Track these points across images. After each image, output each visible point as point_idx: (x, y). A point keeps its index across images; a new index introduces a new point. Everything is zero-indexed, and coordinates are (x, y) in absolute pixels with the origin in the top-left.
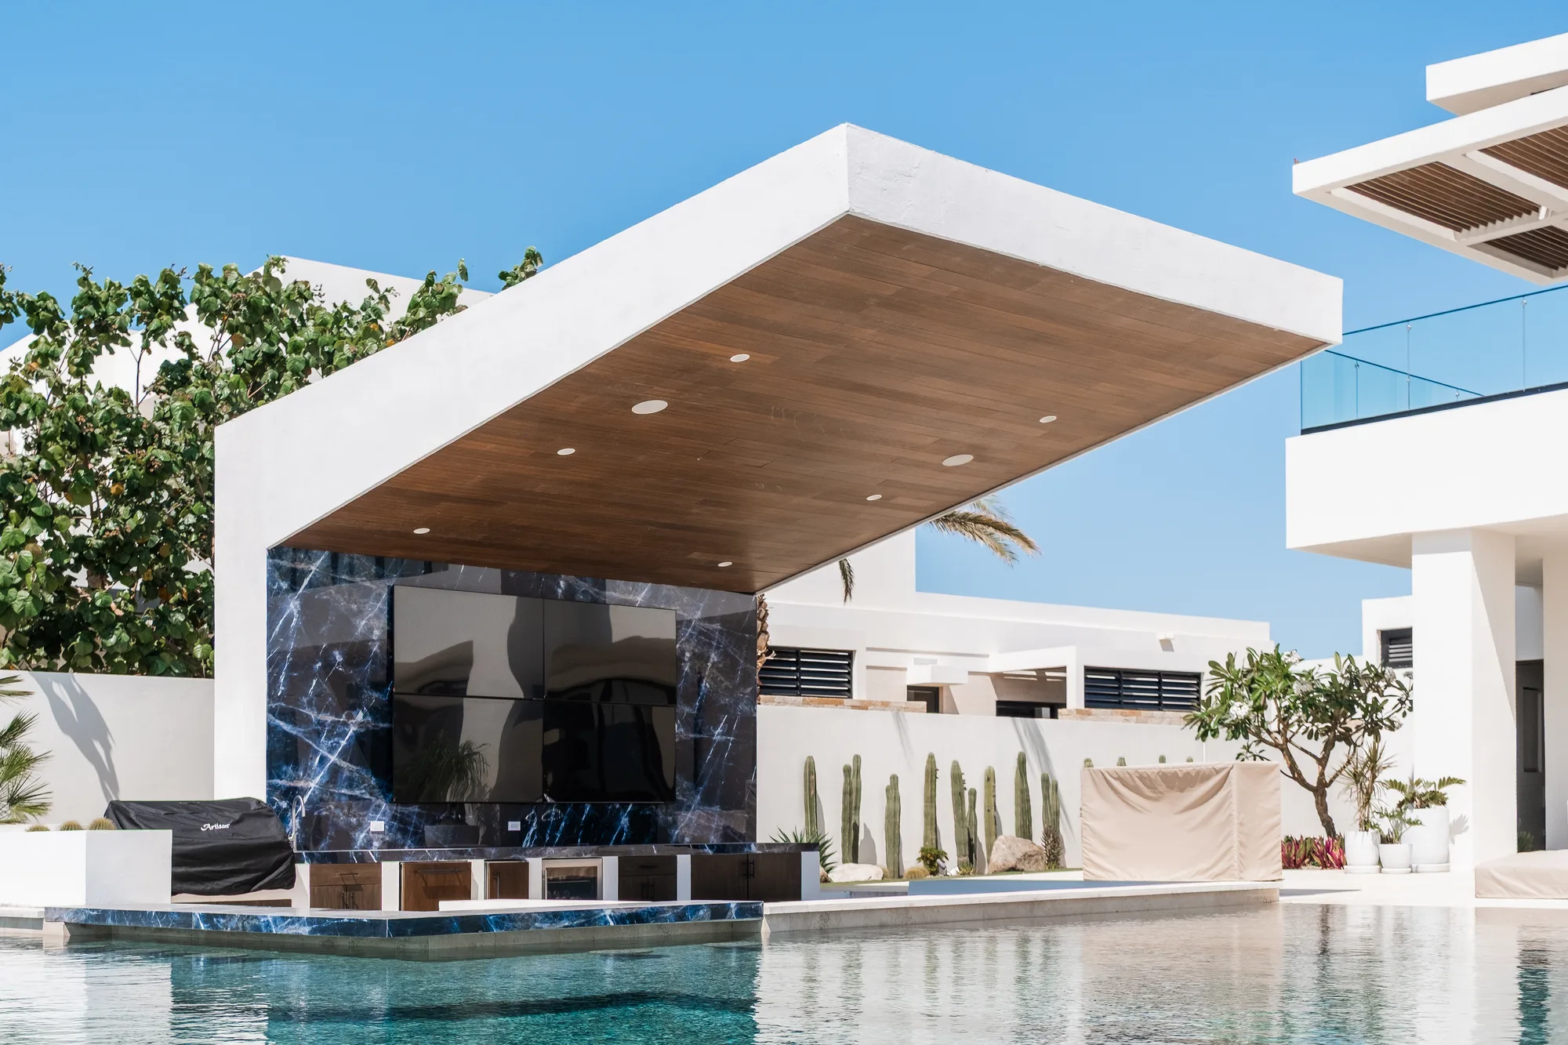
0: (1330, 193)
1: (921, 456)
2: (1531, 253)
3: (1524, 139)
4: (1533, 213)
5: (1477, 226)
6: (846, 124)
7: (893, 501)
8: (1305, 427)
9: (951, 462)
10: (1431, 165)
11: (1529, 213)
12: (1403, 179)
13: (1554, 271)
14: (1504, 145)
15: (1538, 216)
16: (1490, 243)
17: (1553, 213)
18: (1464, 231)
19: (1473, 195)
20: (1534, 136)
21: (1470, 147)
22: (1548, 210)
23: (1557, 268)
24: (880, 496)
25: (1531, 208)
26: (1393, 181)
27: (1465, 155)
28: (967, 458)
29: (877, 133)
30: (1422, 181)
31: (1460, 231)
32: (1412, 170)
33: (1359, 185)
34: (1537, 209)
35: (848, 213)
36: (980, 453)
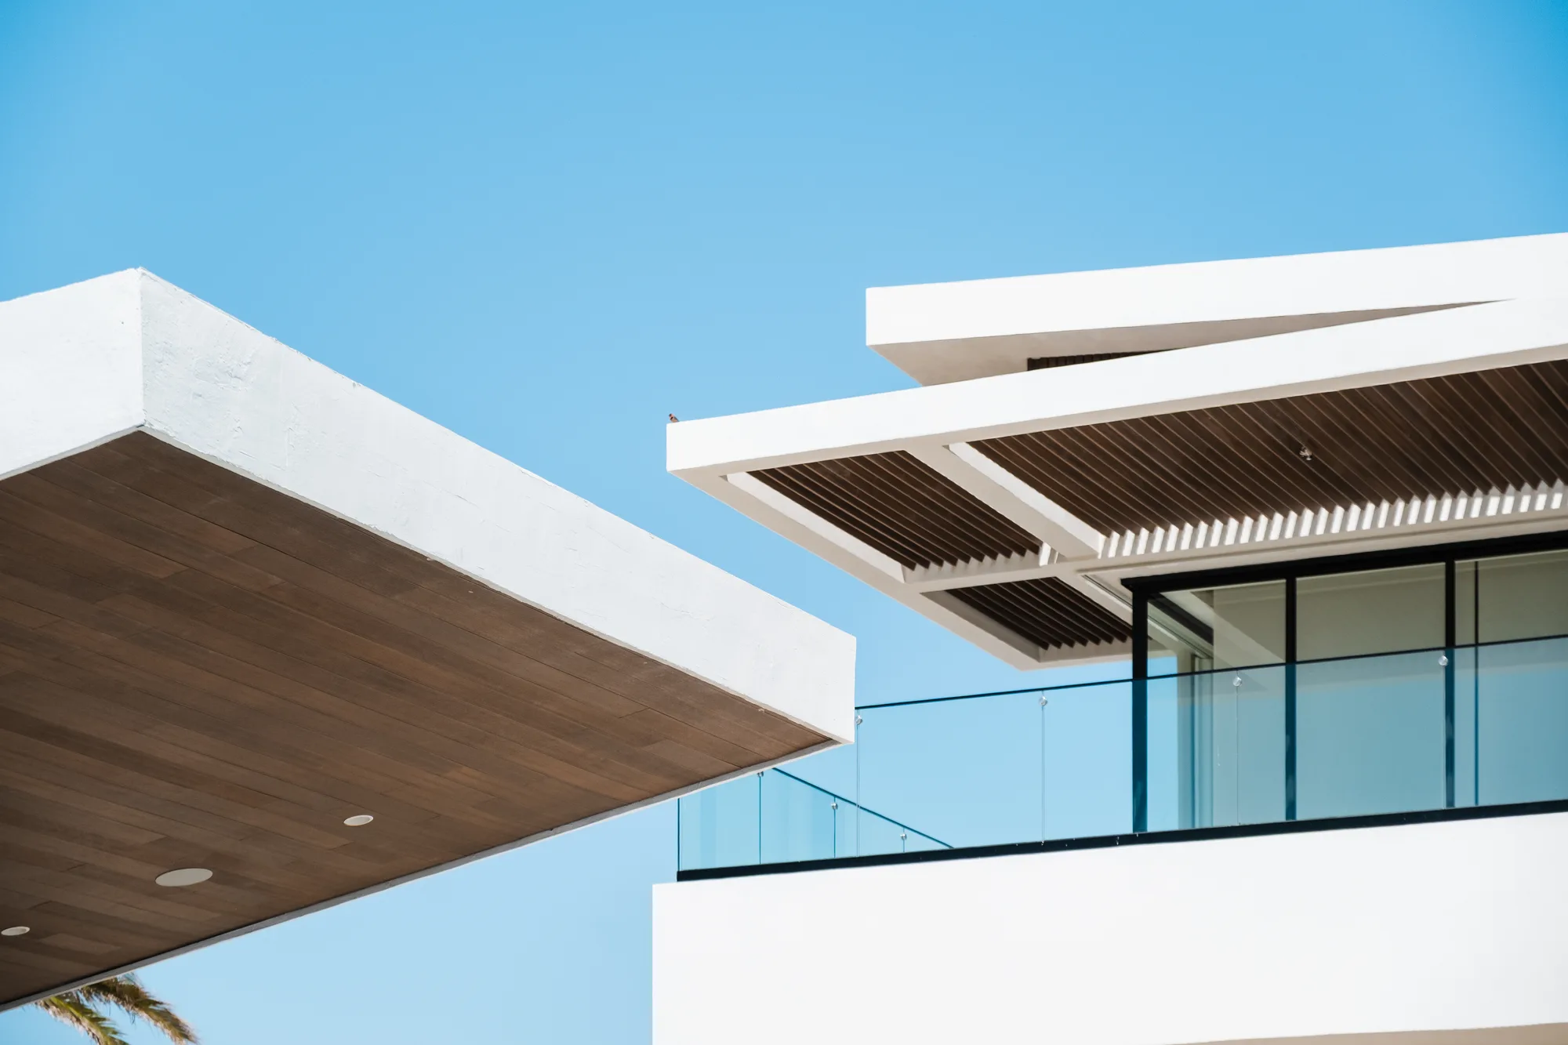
0: (725, 478)
1: (125, 865)
2: (1015, 618)
3: (1039, 435)
4: (1029, 553)
5: (940, 563)
6: (140, 270)
7: (46, 941)
8: (684, 867)
9: (171, 879)
10: (890, 455)
11: (1022, 553)
12: (842, 471)
13: (1041, 650)
14: (1007, 439)
15: (1038, 560)
16: (956, 593)
17: (1062, 558)
18: (919, 568)
19: (945, 513)
20: (1055, 433)
21: (956, 436)
22: (1053, 551)
23: (1045, 647)
24: (28, 929)
25: (1027, 544)
26: (826, 473)
27: (947, 447)
28: (202, 875)
29: (187, 294)
30: (872, 479)
31: (912, 567)
32: (860, 459)
33: (772, 471)
34: (1036, 549)
35: (141, 429)
36: (225, 868)
